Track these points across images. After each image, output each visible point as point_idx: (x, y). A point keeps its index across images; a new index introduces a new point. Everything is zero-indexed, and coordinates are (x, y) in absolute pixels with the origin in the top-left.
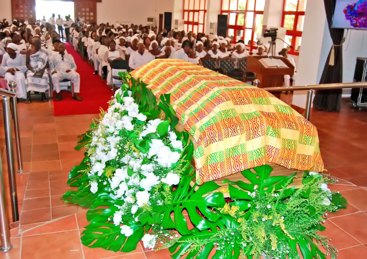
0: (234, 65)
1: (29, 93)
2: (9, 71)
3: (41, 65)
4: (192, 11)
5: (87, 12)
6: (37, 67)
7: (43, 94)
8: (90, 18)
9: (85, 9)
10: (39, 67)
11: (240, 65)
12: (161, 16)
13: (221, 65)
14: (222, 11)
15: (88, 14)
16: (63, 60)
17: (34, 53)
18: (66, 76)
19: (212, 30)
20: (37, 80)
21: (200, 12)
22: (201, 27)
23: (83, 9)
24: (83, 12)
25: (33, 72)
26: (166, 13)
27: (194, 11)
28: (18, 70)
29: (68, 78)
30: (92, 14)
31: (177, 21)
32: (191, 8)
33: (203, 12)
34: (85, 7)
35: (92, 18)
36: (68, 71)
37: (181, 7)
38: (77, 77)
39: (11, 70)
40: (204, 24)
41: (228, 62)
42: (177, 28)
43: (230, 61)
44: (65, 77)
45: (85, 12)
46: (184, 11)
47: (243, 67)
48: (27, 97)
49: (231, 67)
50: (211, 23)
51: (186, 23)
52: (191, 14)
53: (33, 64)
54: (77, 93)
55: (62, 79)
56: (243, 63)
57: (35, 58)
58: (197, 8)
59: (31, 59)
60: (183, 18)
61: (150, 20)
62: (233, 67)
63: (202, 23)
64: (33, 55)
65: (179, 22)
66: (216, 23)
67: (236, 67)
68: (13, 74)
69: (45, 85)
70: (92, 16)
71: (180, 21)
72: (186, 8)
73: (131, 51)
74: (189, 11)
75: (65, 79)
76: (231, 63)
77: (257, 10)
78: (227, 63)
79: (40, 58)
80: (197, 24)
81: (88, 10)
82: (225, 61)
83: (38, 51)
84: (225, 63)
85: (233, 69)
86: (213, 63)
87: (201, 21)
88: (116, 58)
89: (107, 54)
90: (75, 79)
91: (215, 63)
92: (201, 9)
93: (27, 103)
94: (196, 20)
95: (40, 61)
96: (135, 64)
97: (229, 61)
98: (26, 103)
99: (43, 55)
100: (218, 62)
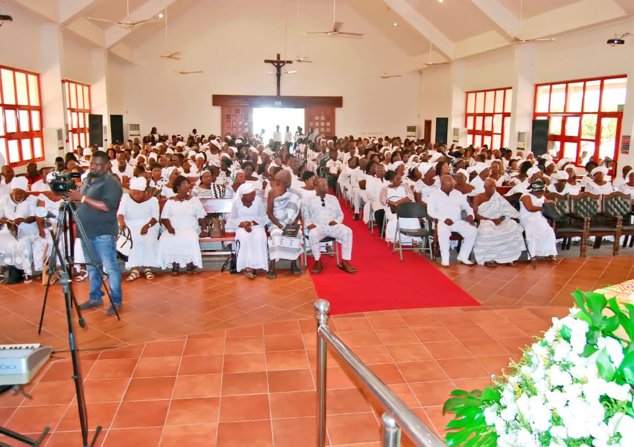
0: (598, 206)
1: (272, 263)
2: (241, 226)
3: (292, 215)
4: (480, 115)
5: (323, 121)
6: (286, 217)
7: (294, 262)
8: (325, 130)
9: (320, 118)
10: (289, 217)
11: (607, 206)
12: (428, 124)
13: (576, 207)
14: (536, 115)
15: (323, 124)
16: (323, 205)
17: (281, 195)
18: (330, 232)
19: (520, 143)
20: (287, 241)
21: (496, 116)
22: (497, 138)
23: (317, 118)
24: (317, 121)
25: (280, 227)
26: (438, 119)
27: (484, 115)
28: (255, 224)
29: (333, 235)
30: (328, 124)
31: (456, 131)
32: (480, 110)
33: (501, 116)
34: (320, 115)
35: (328, 130)
36: (332, 224)
37: (462, 110)
38: (348, 234)
39: (246, 224)
40: (502, 134)
41: (587, 202)
42: (457, 140)
43: (591, 200)
44: (327, 234)
45: (320, 121)
46: (467, 115)
47: (612, 210)
48: (270, 269)
49: (592, 211)
50: (519, 134)
51: (470, 132)
52: (479, 119)
53: (279, 213)
54: (347, 261)
55: (323, 237)
56: (611, 202)
57: (282, 202)
58: (489, 110)
59: (276, 204)
60: (466, 126)
61: (411, 129)
62: (595, 210)
63: (500, 132)
64: (280, 198)
65: (460, 132)
66: (528, 133)
67: (599, 210)
68: (249, 230)
69: (298, 248)
70: (328, 127)
71: (462, 130)
72: (471, 110)
73: (424, 187)
74: (475, 115)
75: (327, 236)
76: (592, 203)
77: (603, 110)
78: (585, 204)
79: (290, 203)
80: (490, 134)
81: (323, 118)
82: (582, 200)
83: (285, 191)
84: (582, 204)
85: (595, 213)
86: (563, 204)
87: (498, 130)
88: (401, 198)
89: (384, 192)
90: (345, 239)
91: (566, 203)
92: (496, 112)
93: (270, 278)
94: (488, 128)
95: (290, 208)
96: (437, 209)
97: (589, 199)
98: (268, 278)
99: (294, 199)
100: (570, 202)
